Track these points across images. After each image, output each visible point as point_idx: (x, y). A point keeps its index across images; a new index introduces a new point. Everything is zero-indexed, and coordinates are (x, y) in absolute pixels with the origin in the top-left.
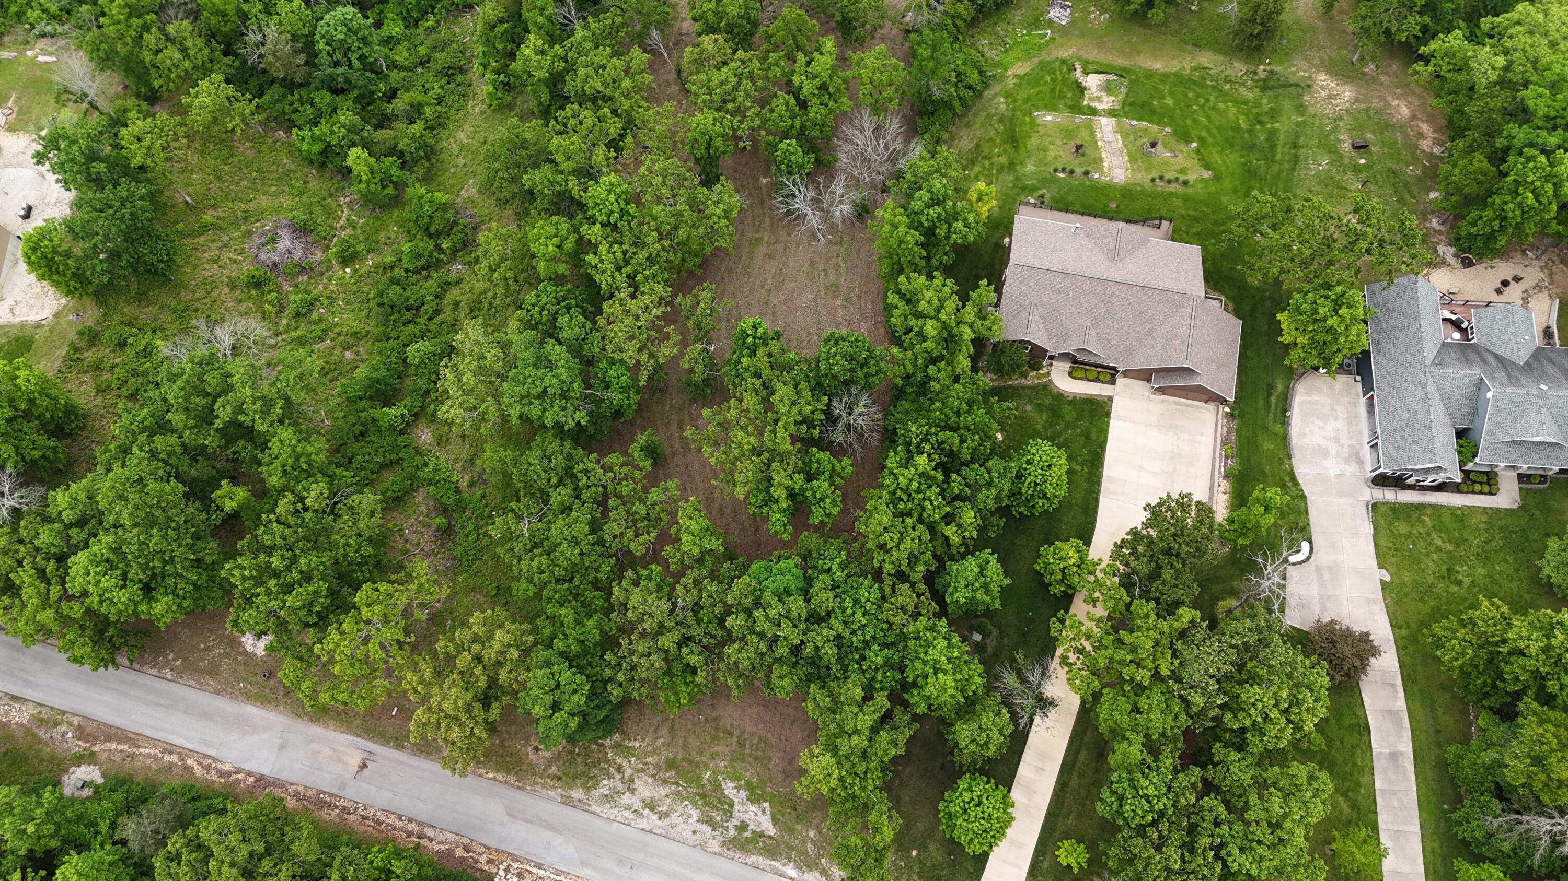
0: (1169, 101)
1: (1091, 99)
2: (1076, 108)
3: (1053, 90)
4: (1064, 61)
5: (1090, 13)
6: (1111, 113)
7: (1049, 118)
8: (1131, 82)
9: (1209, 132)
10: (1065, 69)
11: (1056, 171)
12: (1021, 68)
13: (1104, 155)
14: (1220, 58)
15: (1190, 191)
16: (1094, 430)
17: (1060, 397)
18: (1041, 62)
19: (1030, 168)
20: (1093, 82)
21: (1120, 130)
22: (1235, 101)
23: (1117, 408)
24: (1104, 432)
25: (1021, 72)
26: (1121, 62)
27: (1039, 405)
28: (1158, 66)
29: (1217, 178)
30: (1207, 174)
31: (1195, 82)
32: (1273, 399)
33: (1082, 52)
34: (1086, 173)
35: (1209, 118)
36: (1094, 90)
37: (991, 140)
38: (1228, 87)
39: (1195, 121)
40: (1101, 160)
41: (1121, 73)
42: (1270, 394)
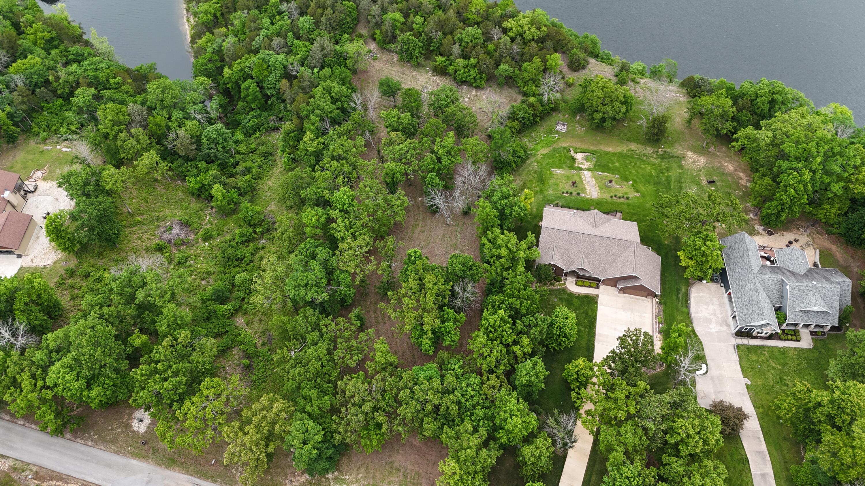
0: (617, 164)
1: (579, 164)
2: (572, 167)
3: (560, 160)
4: (565, 148)
5: (576, 127)
6: (589, 169)
7: (559, 172)
8: (598, 156)
9: (637, 177)
10: (565, 151)
11: (563, 193)
12: (544, 151)
13: (586, 187)
14: (640, 146)
15: (630, 202)
16: (590, 310)
17: (571, 295)
18: (554, 149)
19: (550, 192)
20: (579, 156)
21: (594, 176)
22: (649, 164)
23: (601, 300)
24: (595, 311)
25: (544, 153)
26: (592, 148)
27: (561, 298)
28: (610, 149)
29: (643, 196)
30: (638, 195)
31: (629, 156)
32: (680, 296)
33: (573, 144)
34: (578, 194)
35: (637, 171)
36: (580, 160)
37: (530, 181)
38: (645, 158)
39: (630, 172)
40: (585, 189)
41: (593, 153)
42: (678, 293)
